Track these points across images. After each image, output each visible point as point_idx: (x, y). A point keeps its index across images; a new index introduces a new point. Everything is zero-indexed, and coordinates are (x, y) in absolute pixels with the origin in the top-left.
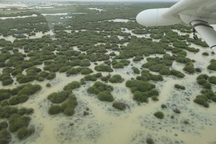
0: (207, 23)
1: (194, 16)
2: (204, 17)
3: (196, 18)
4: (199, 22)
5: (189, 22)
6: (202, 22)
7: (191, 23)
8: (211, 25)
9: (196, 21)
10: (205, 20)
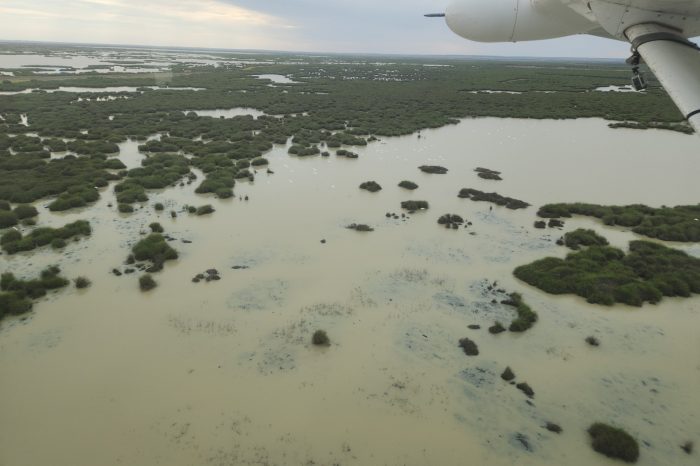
0: (680, 31)
1: (637, 8)
2: (673, 13)
3: (645, 17)
4: (653, 30)
5: (621, 30)
6: (665, 30)
7: (628, 33)
8: (692, 40)
9: (643, 23)
10: (675, 21)
